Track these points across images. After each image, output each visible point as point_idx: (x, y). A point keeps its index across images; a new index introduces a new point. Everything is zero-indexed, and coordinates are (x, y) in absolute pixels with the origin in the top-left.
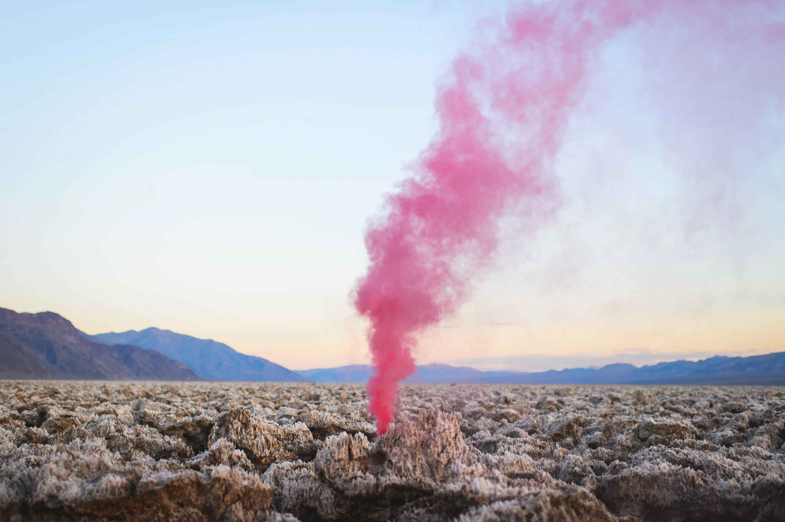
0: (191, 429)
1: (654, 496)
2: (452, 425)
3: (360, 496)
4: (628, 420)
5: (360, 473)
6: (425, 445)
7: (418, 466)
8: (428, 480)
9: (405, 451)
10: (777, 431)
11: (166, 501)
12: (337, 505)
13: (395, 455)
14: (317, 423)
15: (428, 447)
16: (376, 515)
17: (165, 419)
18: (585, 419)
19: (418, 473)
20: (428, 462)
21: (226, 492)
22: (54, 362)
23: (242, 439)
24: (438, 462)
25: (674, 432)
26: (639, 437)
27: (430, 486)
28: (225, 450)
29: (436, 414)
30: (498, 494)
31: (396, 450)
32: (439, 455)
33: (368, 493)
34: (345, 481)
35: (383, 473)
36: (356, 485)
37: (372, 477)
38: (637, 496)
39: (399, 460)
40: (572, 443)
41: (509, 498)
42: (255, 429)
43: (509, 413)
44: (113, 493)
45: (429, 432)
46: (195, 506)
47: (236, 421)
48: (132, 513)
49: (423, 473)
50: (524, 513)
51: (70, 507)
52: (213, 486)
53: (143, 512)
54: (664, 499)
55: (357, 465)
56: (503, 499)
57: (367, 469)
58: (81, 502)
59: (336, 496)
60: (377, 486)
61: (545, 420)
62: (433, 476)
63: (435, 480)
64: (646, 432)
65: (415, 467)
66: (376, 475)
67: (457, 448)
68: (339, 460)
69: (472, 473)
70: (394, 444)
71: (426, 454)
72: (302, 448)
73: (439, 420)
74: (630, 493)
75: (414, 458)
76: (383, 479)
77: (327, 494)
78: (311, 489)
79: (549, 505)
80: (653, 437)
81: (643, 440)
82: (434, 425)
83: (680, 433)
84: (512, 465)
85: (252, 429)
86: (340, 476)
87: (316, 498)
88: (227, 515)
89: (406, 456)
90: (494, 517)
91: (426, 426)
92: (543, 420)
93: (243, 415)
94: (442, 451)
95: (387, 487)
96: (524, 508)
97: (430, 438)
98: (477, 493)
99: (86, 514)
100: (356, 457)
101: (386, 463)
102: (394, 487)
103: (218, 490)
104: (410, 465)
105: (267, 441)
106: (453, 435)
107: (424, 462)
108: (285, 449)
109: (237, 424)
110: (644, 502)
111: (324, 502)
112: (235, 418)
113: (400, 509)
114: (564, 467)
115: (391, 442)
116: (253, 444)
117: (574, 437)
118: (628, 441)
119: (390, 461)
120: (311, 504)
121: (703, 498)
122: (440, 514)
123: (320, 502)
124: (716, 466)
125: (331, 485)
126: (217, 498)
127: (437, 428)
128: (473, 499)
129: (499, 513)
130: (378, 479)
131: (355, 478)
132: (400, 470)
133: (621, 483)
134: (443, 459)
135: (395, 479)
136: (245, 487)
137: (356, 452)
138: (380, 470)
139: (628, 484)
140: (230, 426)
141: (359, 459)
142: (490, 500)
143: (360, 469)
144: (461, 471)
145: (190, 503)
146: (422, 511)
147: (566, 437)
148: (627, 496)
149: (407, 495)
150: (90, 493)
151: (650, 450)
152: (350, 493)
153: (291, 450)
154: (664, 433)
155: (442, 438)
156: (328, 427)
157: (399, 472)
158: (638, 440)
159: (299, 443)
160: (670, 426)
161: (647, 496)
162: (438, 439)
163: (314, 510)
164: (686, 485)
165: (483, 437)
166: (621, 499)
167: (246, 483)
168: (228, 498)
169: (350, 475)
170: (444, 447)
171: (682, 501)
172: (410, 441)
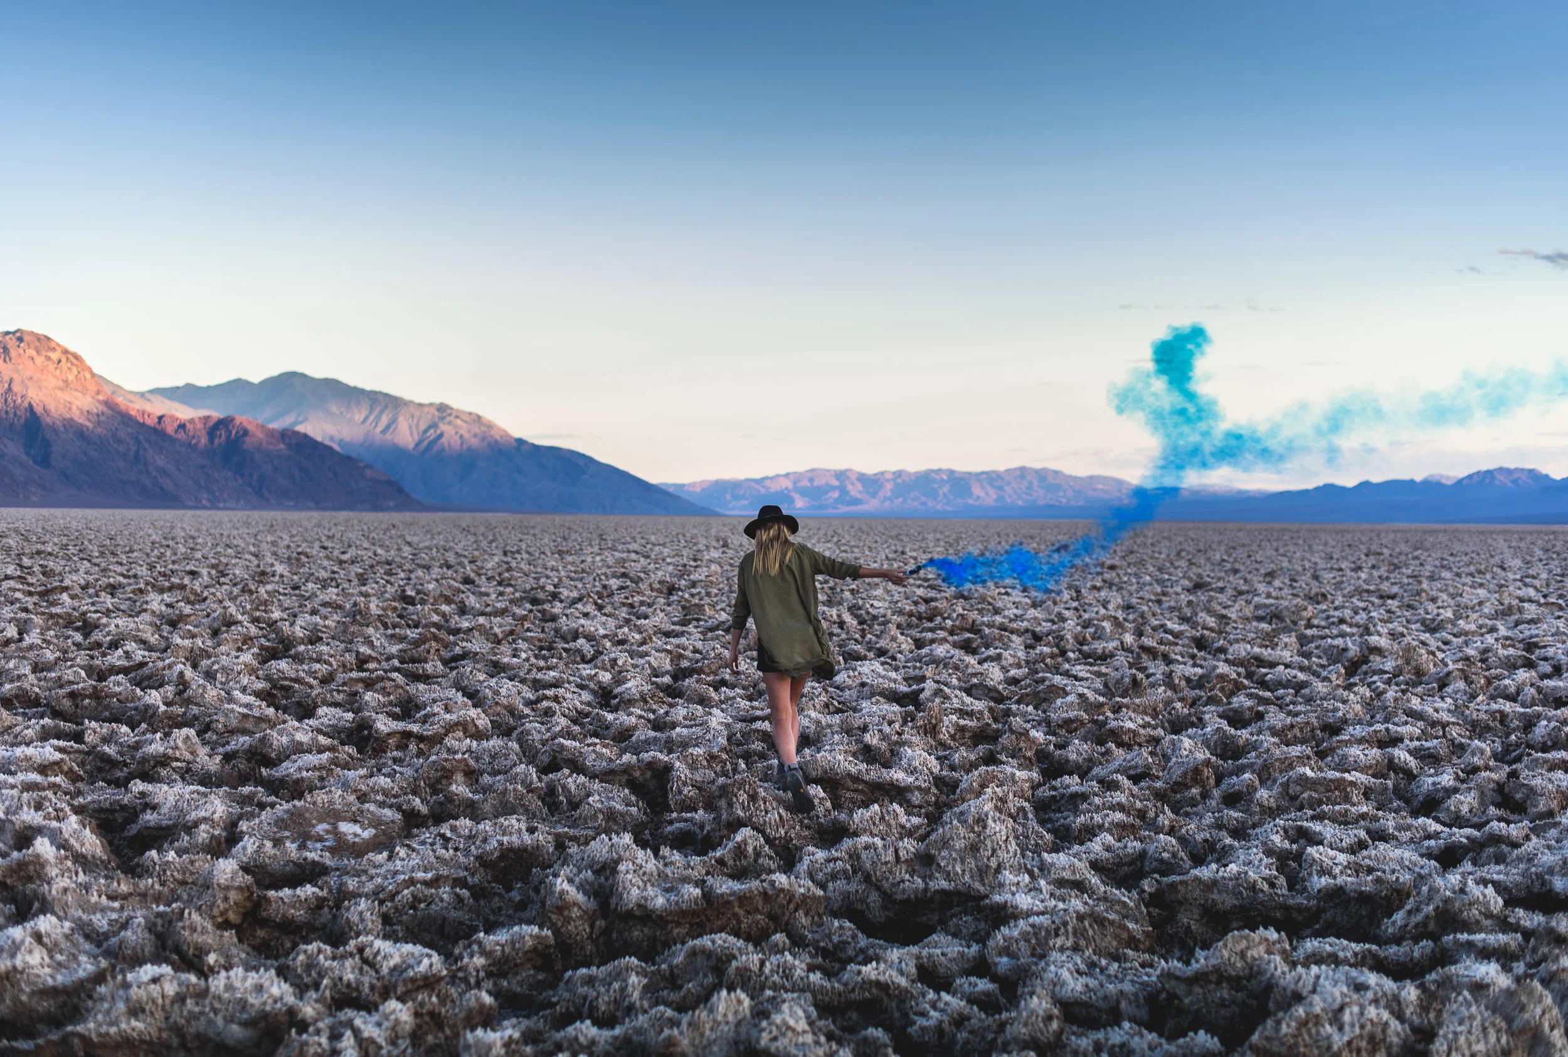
0: (637, 774)
1: (1213, 900)
2: (1003, 828)
3: (908, 900)
4: (1298, 754)
5: (907, 877)
6: (974, 848)
7: (967, 869)
8: (977, 885)
9: (954, 855)
10: (1492, 785)
11: (737, 909)
12: (885, 907)
13: (944, 858)
14: (826, 772)
15: (978, 850)
16: (925, 918)
17: (594, 756)
18: (1247, 740)
19: (967, 878)
20: (977, 866)
21: (790, 902)
22: (44, 461)
23: (751, 815)
24: (987, 866)
25: (1336, 789)
26: (1288, 794)
27: (978, 891)
28: (750, 841)
29: (987, 816)
30: (1035, 908)
31: (945, 853)
32: (988, 859)
33: (916, 897)
34: (893, 885)
35: (931, 877)
36: (904, 889)
37: (920, 881)
38: (1196, 899)
39: (948, 864)
40: (1198, 797)
41: (1043, 913)
42: (765, 803)
43: (1122, 727)
44: (696, 903)
45: (979, 836)
46: (761, 914)
47: (742, 792)
48: (709, 920)
49: (972, 877)
50: (1053, 926)
51: (661, 916)
52: (778, 896)
53: (718, 918)
54: (1223, 903)
55: (904, 867)
56: (1038, 914)
57: (914, 871)
58: (671, 912)
59: (883, 899)
60: (926, 890)
61: (1178, 745)
62: (982, 881)
63: (984, 885)
64: (1299, 788)
65: (964, 871)
66: (924, 879)
67: (1008, 852)
68: (886, 863)
69: (1018, 883)
70: (943, 848)
71: (975, 858)
72: (821, 824)
73: (990, 822)
74: (1189, 896)
75: (963, 861)
76: (931, 884)
77: (874, 897)
78: (857, 891)
79: (1074, 920)
80: (1305, 795)
81: (1294, 798)
82: (985, 827)
83: (1345, 789)
84: (1064, 869)
85: (761, 803)
86: (887, 879)
87: (863, 901)
88: (792, 921)
89: (955, 860)
90: (1029, 929)
91: (976, 829)
92: (1174, 745)
93: (750, 785)
94: (992, 855)
95: (937, 892)
96: (1053, 922)
97: (980, 841)
98: (1016, 907)
99: (673, 921)
100: (903, 859)
101: (934, 867)
102: (943, 891)
103: (782, 899)
104: (958, 869)
105: (781, 817)
106: (1004, 838)
107: (973, 866)
108: (801, 826)
109: (743, 797)
110: (1203, 905)
111: (872, 904)
112: (739, 789)
113: (949, 914)
114: (1151, 852)
115: (940, 845)
116: (765, 822)
117: (1204, 787)
118: (1272, 800)
119: (938, 865)
120: (859, 907)
121: (1262, 903)
122: (986, 922)
123: (867, 905)
124: (1314, 860)
125: (878, 888)
126: (782, 906)
127: (988, 831)
128: (1013, 913)
129: (1033, 926)
130: (927, 884)
131: (903, 881)
132: (948, 874)
133: (1179, 887)
134: (993, 864)
135: (944, 884)
136: (803, 895)
137: (902, 854)
138: (928, 873)
139: (1186, 888)
140: (734, 799)
141: (907, 860)
142: (1029, 914)
143: (907, 872)
144: (1007, 882)
145: (757, 910)
146: (969, 918)
147: (1191, 787)
148: (1186, 900)
149: (955, 900)
150: (677, 903)
151: (1275, 826)
152: (899, 897)
153: (808, 827)
154: (1322, 789)
155: (992, 842)
156: (842, 778)
157: (948, 877)
158: (1287, 798)
159: (818, 817)
160: (1331, 780)
161: (1206, 900)
162: (988, 843)
163: (862, 912)
164: (1246, 889)
165: (1068, 786)
166: (1180, 903)
167: (802, 890)
168: (792, 906)
169: (898, 879)
170: (994, 851)
171: (1241, 906)
172: (959, 844)
